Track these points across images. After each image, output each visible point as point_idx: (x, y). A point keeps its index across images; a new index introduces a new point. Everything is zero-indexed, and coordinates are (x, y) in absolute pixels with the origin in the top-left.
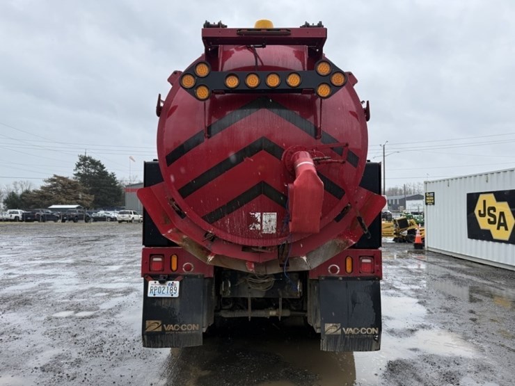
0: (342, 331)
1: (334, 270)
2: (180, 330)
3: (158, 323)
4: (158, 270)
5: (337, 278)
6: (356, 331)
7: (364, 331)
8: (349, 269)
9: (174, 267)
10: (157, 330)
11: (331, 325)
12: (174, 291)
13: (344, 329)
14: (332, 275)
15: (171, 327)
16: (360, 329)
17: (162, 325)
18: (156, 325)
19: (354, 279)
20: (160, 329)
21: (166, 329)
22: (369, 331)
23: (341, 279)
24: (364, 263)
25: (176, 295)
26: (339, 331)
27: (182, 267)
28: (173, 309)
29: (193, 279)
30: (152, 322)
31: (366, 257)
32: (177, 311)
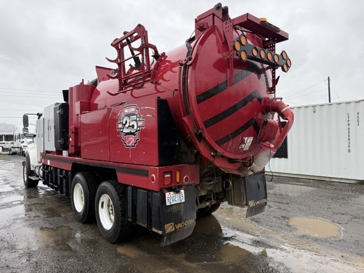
0: (255, 204)
2: (185, 226)
3: (172, 225)
4: (168, 183)
7: (262, 202)
9: (178, 180)
10: (172, 230)
11: (251, 201)
12: (182, 198)
13: (256, 202)
15: (180, 225)
17: (174, 225)
18: (171, 226)
20: (173, 229)
21: (177, 228)
22: (264, 201)
25: (183, 201)
27: (183, 179)
28: (180, 211)
29: (190, 187)
30: (168, 225)
32: (182, 212)
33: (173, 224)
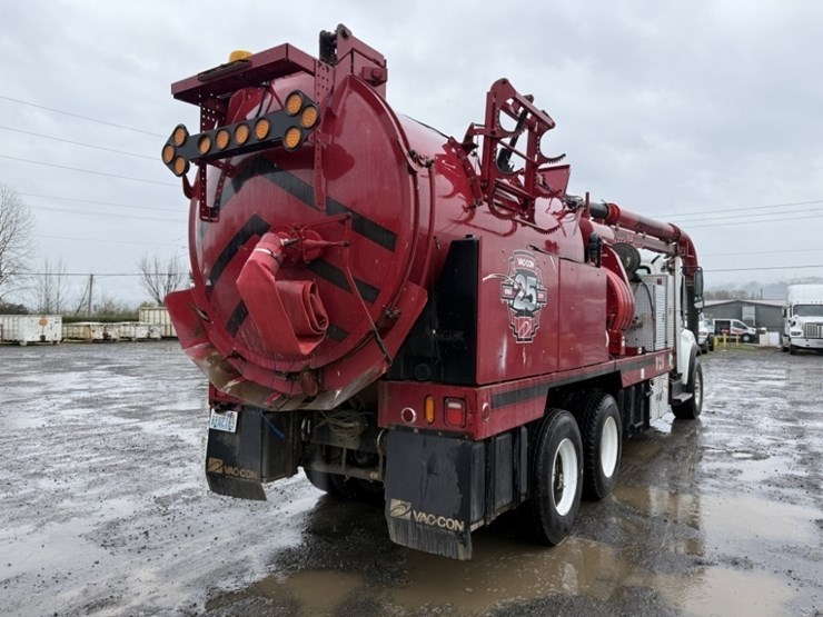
0: (412, 515)
1: (408, 416)
2: (239, 476)
5: (411, 430)
6: (431, 520)
7: (442, 522)
8: (430, 417)
10: (217, 471)
11: (399, 502)
12: (232, 425)
13: (415, 513)
14: (406, 423)
15: (230, 470)
16: (437, 517)
17: (223, 466)
18: (218, 464)
19: (434, 433)
20: (220, 471)
21: (226, 472)
22: (450, 524)
23: (416, 431)
24: (452, 409)
25: (233, 430)
26: (409, 515)
30: (215, 460)
31: (455, 399)
32: (237, 451)
33: (221, 462)
